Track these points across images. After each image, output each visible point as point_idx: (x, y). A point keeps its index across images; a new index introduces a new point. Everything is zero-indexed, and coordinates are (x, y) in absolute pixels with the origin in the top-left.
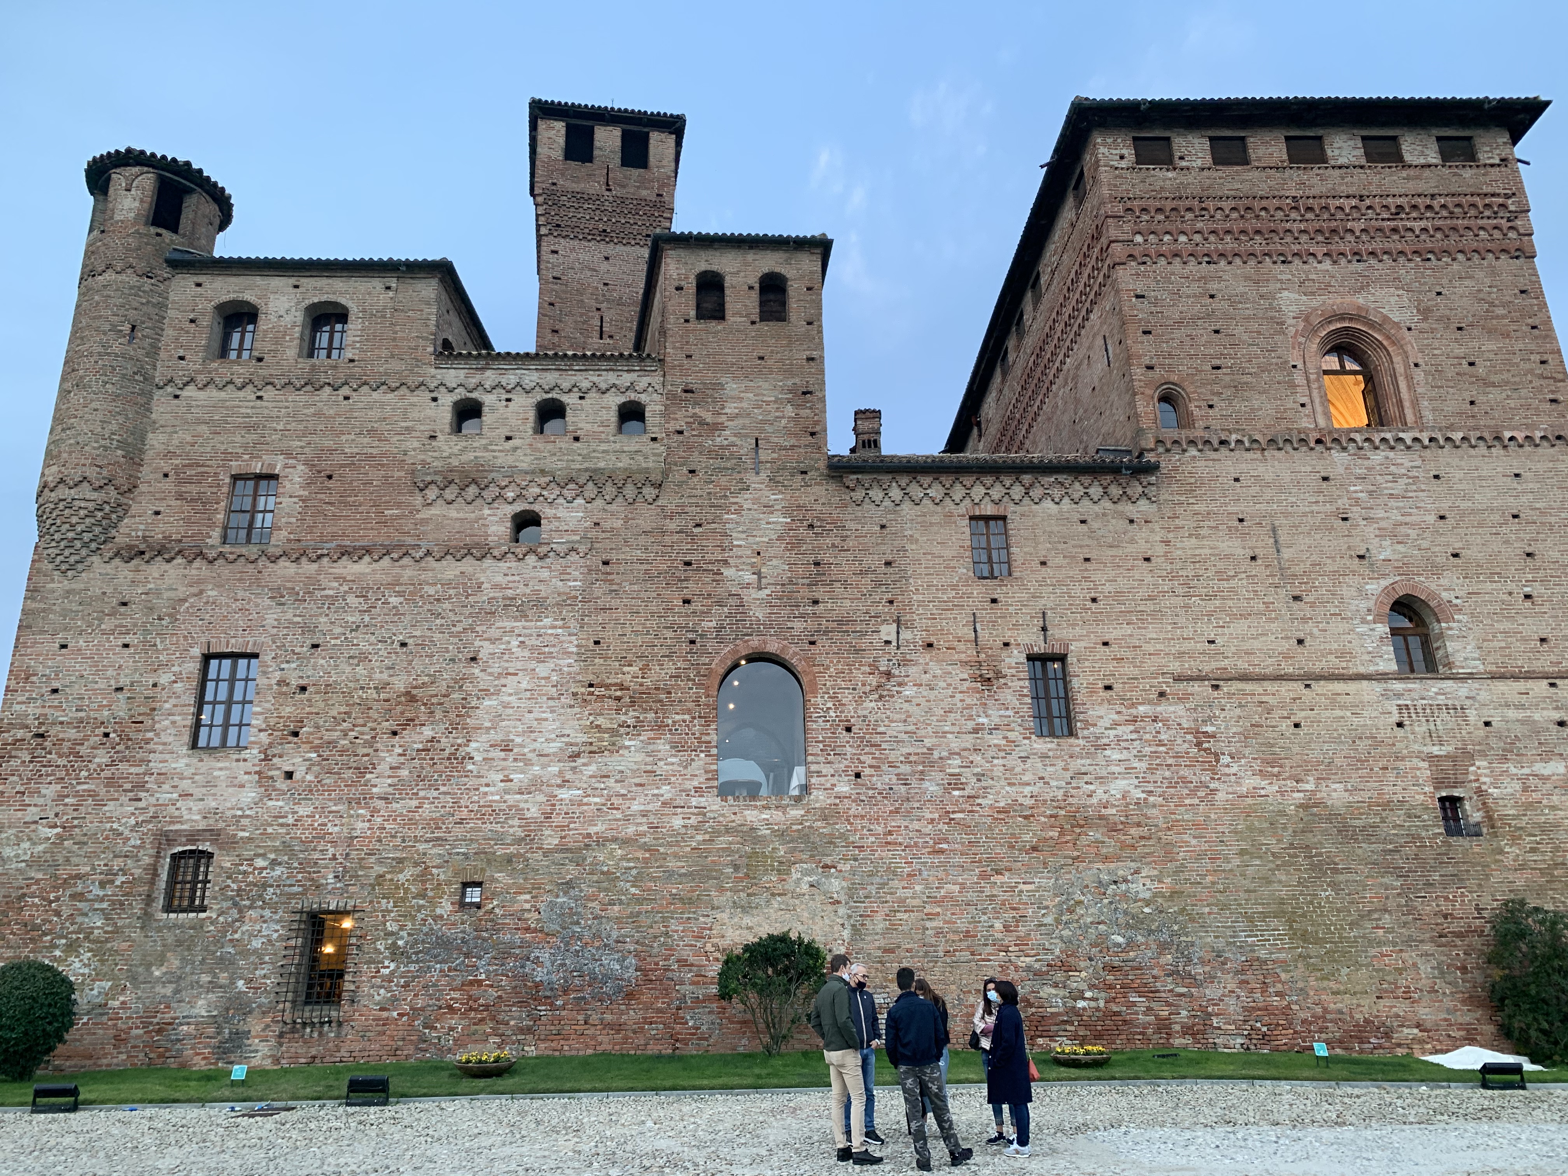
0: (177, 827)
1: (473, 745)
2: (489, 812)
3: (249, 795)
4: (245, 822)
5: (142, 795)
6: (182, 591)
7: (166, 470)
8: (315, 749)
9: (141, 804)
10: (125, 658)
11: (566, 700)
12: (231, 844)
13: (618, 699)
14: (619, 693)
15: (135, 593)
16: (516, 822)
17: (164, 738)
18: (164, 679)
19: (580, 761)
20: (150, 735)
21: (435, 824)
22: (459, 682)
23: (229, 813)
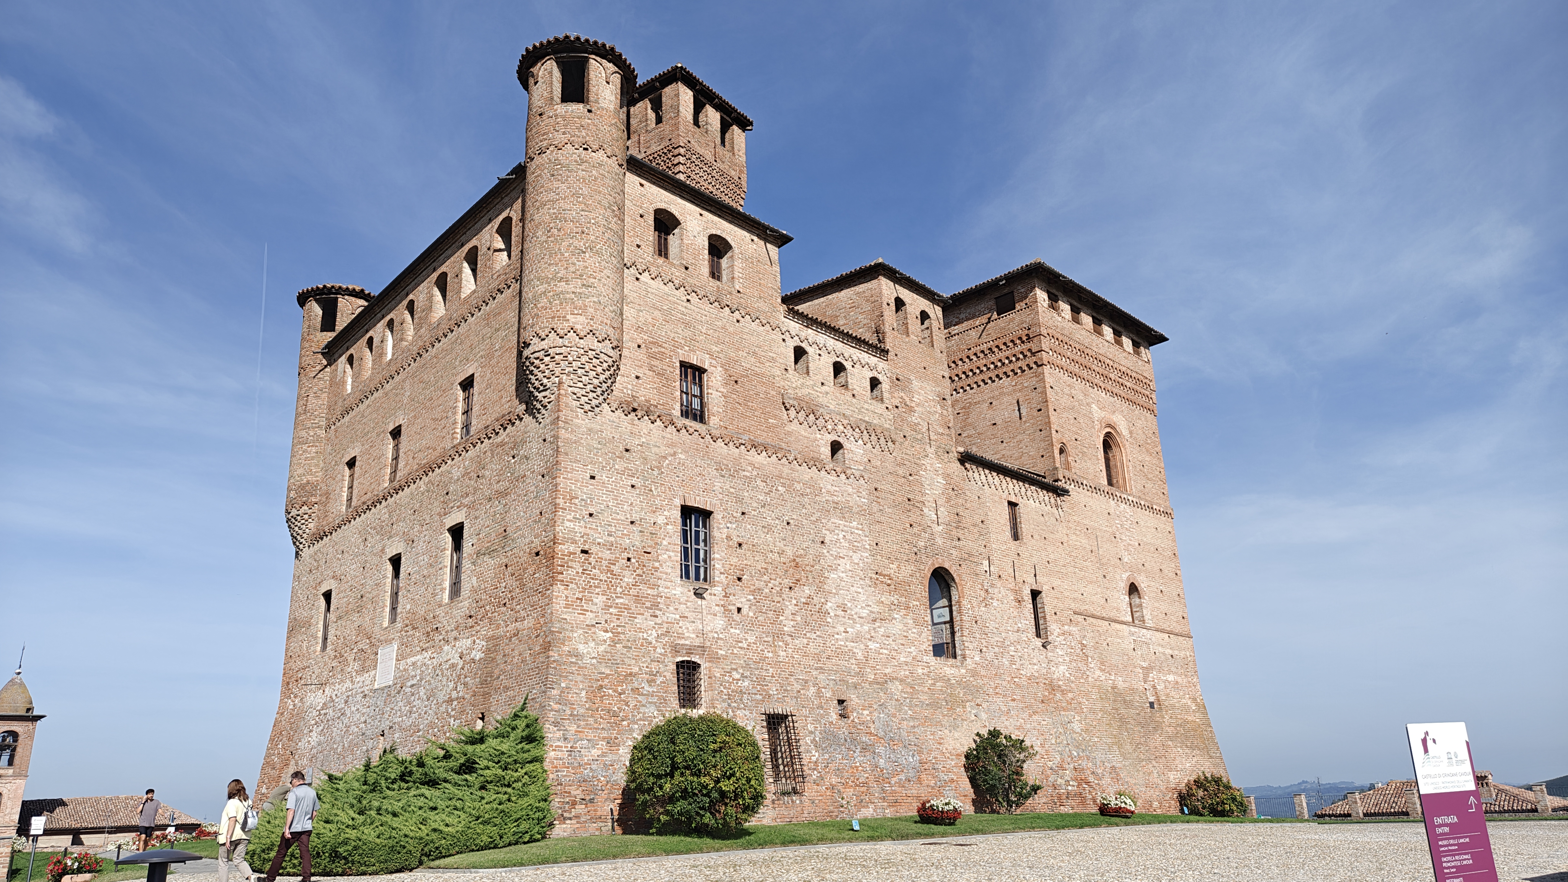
0: (682, 642)
1: (829, 604)
2: (840, 653)
3: (720, 623)
4: (720, 642)
5: (658, 613)
6: (664, 450)
7: (640, 342)
8: (753, 592)
9: (659, 620)
10: (632, 496)
11: (868, 582)
12: (714, 658)
13: (889, 585)
14: (889, 582)
15: (633, 443)
16: (853, 661)
17: (665, 569)
18: (661, 520)
19: (877, 624)
20: (657, 564)
21: (817, 657)
22: (818, 557)
23: (710, 635)
